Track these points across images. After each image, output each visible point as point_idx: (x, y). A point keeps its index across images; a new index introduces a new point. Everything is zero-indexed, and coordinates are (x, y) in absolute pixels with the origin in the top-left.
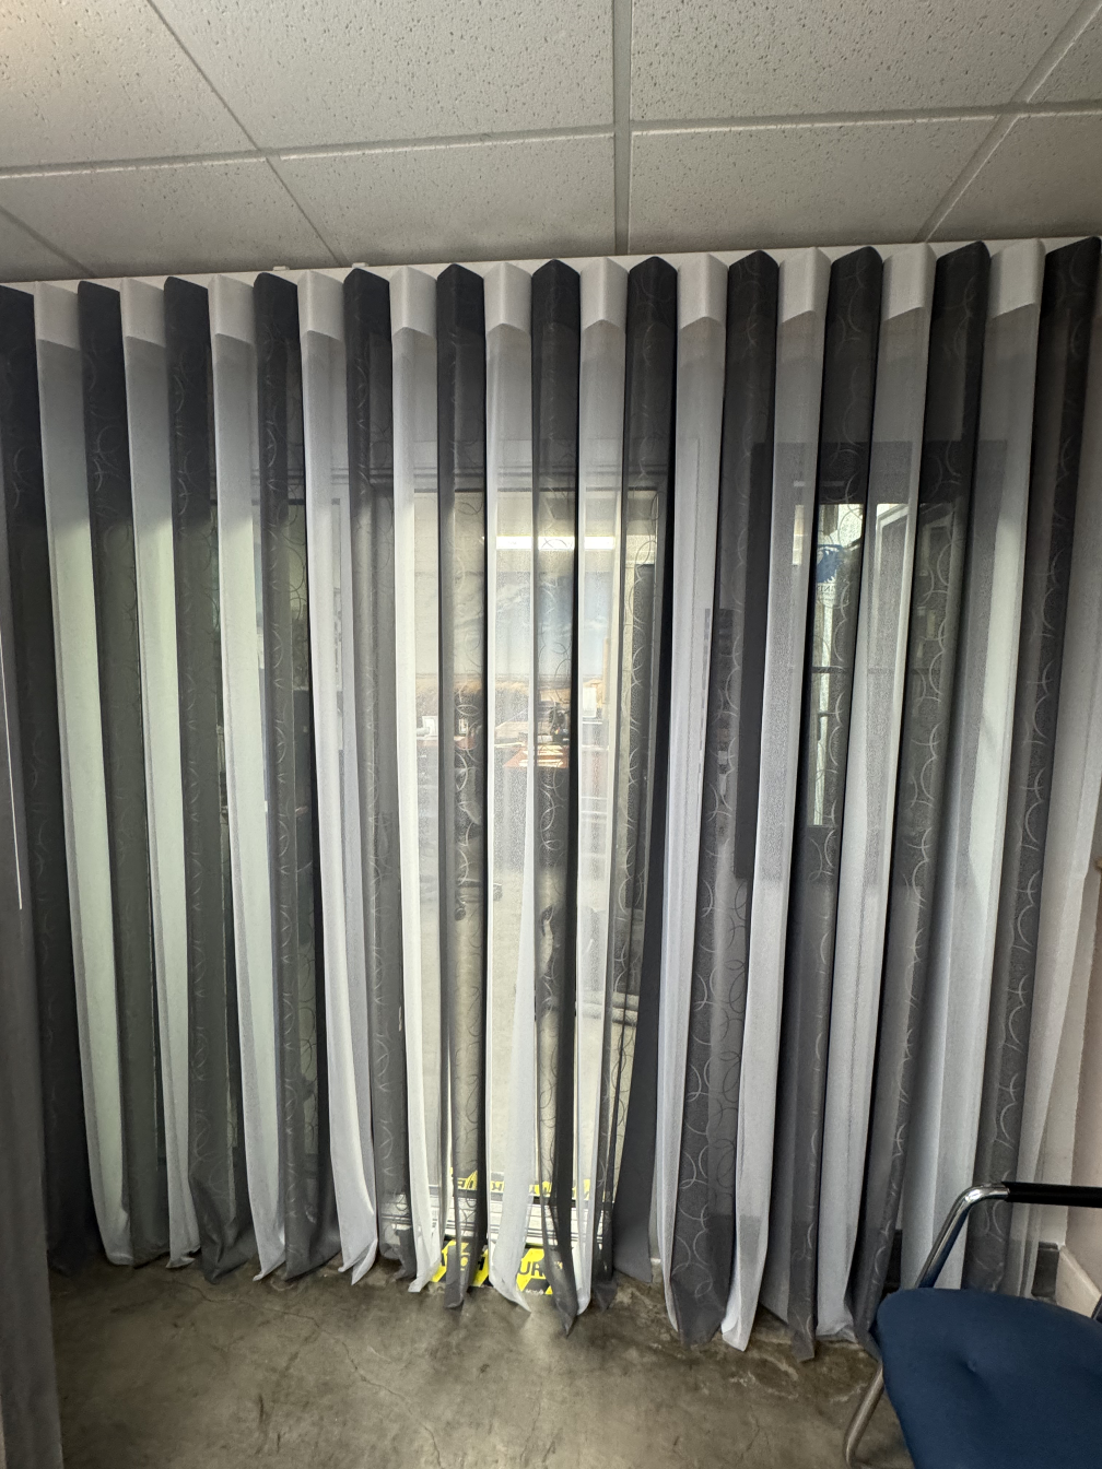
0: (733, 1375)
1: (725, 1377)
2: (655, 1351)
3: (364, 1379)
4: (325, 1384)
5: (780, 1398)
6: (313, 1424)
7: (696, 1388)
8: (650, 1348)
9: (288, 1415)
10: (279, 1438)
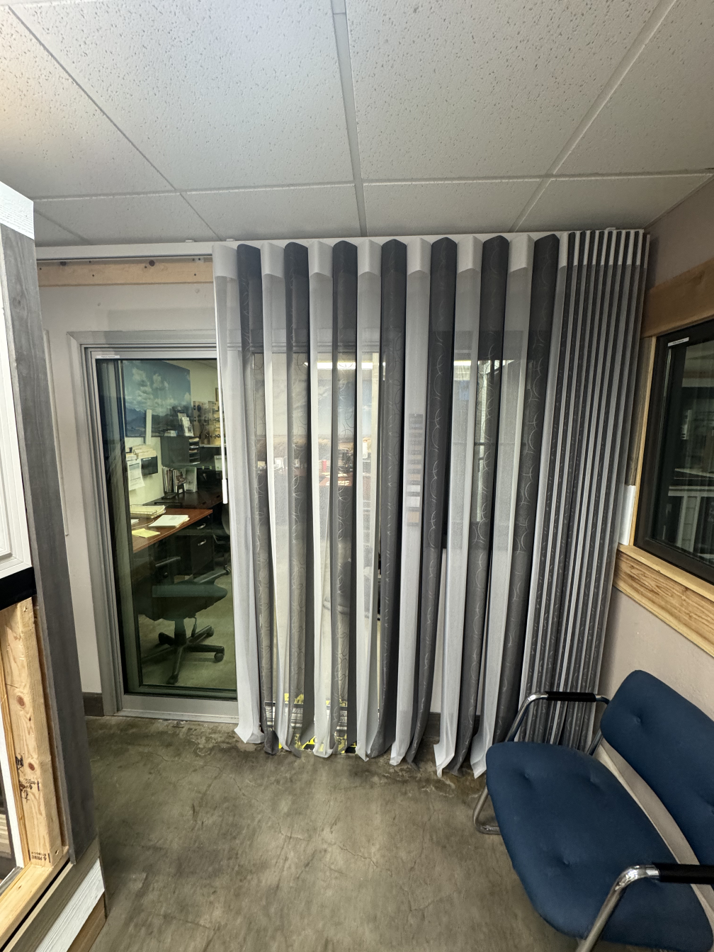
0: (423, 787)
1: (419, 789)
2: (387, 777)
3: (244, 795)
4: (225, 798)
5: (446, 797)
6: (220, 816)
7: (406, 793)
8: (384, 776)
9: (207, 813)
10: (203, 823)
